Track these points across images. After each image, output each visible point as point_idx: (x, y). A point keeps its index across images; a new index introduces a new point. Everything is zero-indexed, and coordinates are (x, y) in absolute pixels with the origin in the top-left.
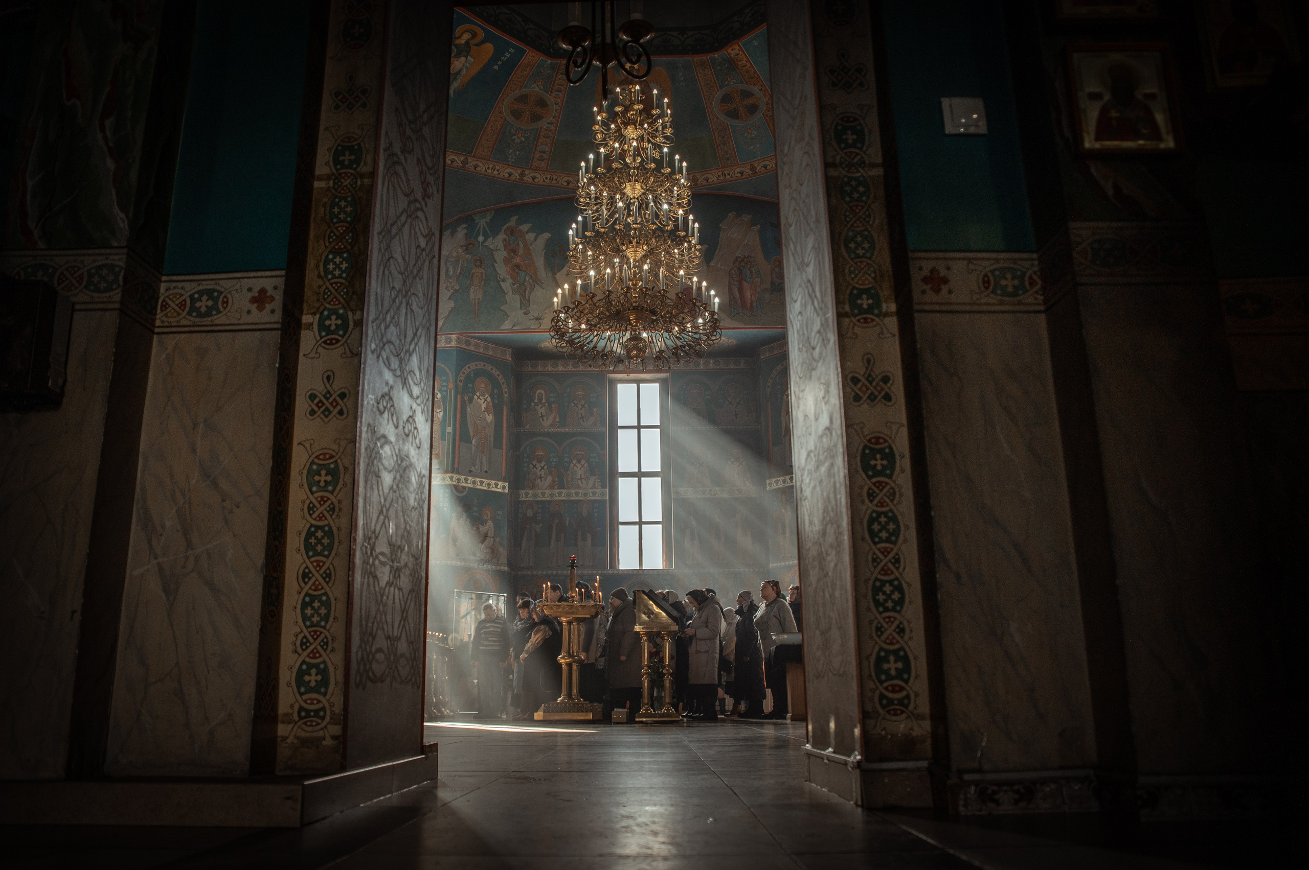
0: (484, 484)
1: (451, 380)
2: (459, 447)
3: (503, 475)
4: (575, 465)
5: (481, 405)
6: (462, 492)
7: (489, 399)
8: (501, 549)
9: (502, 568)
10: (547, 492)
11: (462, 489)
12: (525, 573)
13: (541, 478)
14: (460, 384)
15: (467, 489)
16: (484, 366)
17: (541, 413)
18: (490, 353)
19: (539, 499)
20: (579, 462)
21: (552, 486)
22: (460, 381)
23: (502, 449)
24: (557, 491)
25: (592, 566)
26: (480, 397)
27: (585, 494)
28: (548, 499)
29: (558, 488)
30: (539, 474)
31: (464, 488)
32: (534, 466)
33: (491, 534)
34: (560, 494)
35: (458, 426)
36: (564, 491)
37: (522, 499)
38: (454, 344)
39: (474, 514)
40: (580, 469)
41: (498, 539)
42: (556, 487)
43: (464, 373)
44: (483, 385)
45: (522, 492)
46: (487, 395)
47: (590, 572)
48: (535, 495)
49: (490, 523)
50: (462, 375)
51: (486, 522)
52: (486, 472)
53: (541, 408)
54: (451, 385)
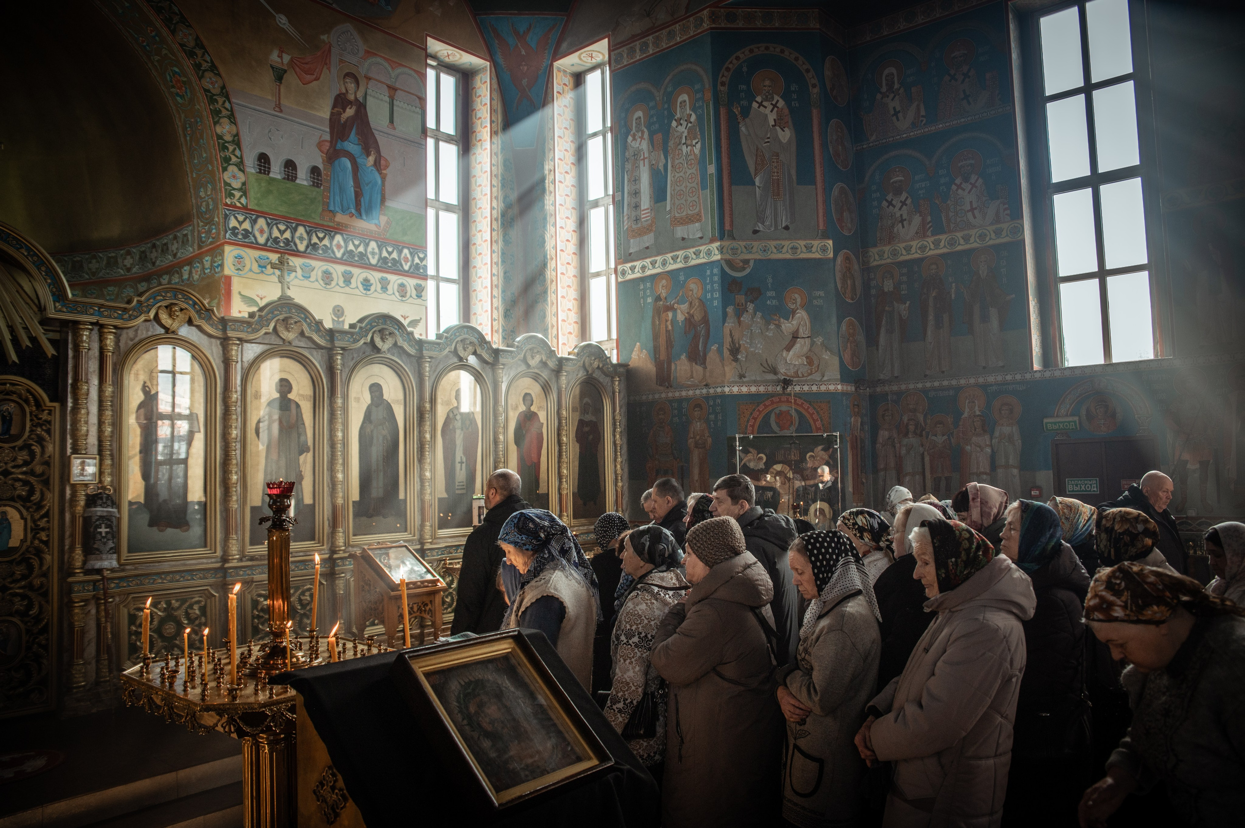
0: (784, 250)
1: (707, 86)
2: (730, 195)
3: (821, 227)
4: (959, 186)
5: (767, 115)
6: (744, 269)
7: (781, 104)
8: (826, 356)
9: (832, 388)
10: (914, 243)
11: (741, 264)
12: (887, 388)
13: (902, 221)
14: (722, 88)
15: (752, 263)
16: (767, 48)
17: (894, 108)
18: (777, 25)
19: (902, 258)
20: (966, 179)
21: (921, 233)
22: (723, 84)
23: (814, 183)
24: (932, 239)
25: (1003, 367)
26: (765, 103)
27: (982, 237)
28: (917, 256)
29: (933, 235)
30: (898, 215)
31: (746, 262)
32: (890, 203)
33: (804, 332)
34: (937, 244)
35: (725, 160)
36: (943, 237)
37: (875, 263)
38: (705, 26)
39: (769, 302)
40: (969, 192)
41: (819, 340)
42: (929, 233)
43: (728, 69)
44: (767, 83)
45: (873, 251)
46: (776, 98)
47: (999, 378)
48: (895, 253)
49: (802, 314)
50: (726, 74)
51: (794, 312)
52: (787, 228)
53: (892, 100)
54: (709, 95)
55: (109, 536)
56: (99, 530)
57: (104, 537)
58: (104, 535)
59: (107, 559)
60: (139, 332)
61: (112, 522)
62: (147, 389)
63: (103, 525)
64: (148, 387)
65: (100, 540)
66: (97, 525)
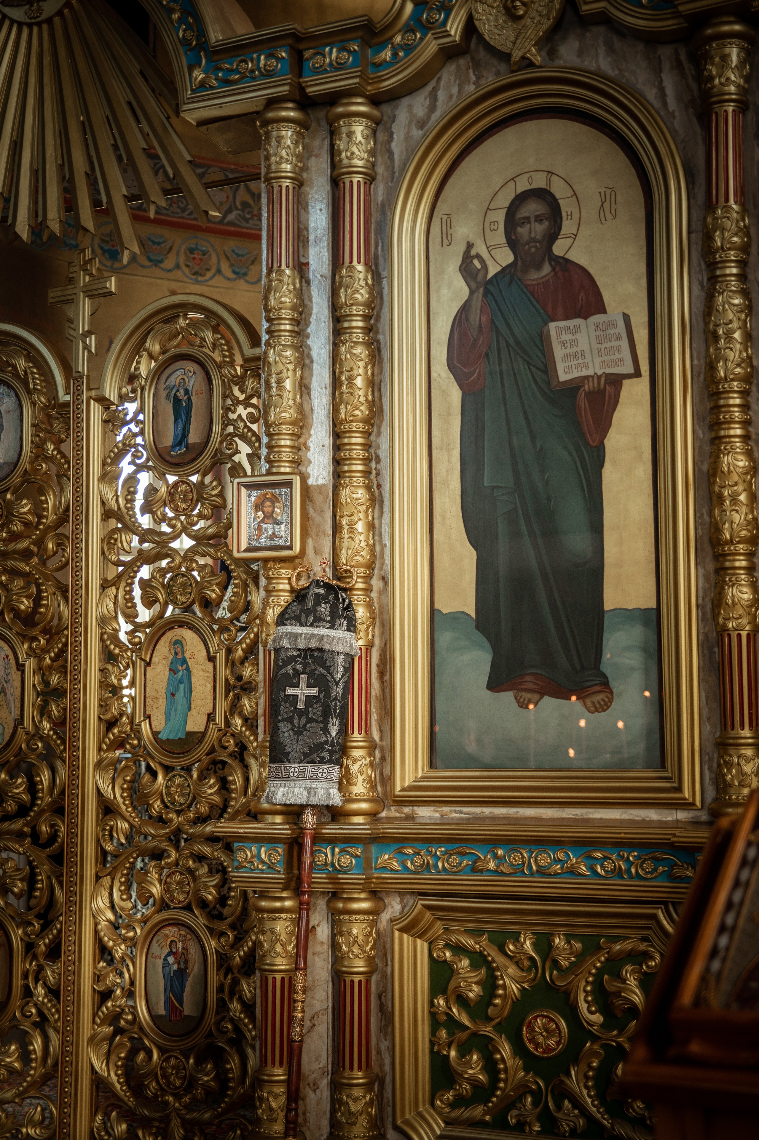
55: (316, 711)
56: (290, 691)
57: (300, 713)
58: (301, 705)
59: (302, 777)
60: (441, 95)
61: (328, 669)
62: (476, 262)
63: (304, 677)
64: (478, 256)
65: (290, 720)
66: (287, 674)
